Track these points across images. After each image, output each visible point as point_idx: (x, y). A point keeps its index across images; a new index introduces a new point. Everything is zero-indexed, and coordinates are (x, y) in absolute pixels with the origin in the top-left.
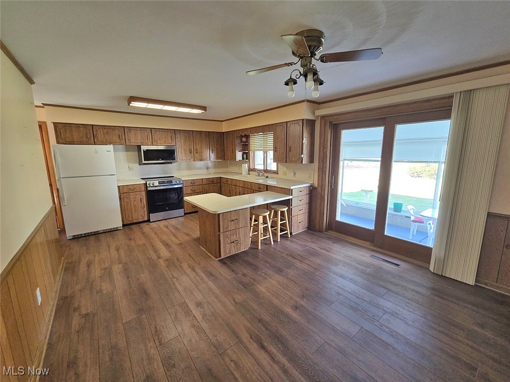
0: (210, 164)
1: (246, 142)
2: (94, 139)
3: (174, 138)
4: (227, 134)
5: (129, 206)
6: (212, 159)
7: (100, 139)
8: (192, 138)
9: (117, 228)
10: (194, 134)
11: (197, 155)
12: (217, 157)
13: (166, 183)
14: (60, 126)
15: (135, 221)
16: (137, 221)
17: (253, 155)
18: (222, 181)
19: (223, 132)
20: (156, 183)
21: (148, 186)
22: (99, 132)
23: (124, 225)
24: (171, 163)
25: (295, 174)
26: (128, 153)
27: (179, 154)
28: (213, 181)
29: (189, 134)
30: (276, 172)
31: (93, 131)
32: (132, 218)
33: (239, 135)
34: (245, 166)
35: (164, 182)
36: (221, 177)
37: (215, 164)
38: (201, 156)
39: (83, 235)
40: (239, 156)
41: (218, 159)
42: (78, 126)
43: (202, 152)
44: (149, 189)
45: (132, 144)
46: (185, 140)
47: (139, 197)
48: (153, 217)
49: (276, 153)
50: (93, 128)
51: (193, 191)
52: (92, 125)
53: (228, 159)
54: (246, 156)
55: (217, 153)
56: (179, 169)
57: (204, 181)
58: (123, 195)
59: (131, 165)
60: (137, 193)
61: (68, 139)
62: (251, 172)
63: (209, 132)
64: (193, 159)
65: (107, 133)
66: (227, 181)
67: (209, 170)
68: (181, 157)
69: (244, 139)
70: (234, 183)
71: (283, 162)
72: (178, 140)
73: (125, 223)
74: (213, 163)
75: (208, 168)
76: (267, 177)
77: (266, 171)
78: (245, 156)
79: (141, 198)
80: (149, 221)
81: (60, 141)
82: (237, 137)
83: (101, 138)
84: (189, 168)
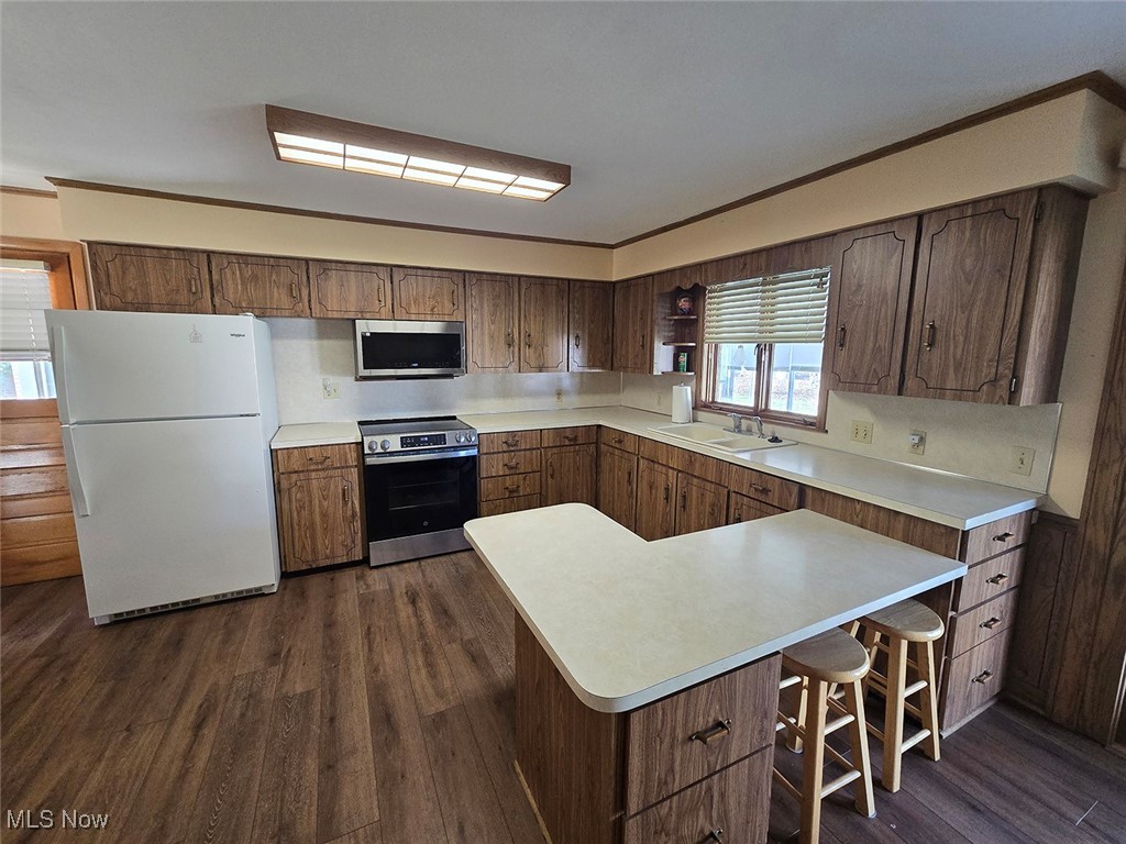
0: (567, 381)
1: (690, 312)
2: (213, 296)
3: (461, 299)
4: (628, 287)
5: (305, 513)
6: (574, 367)
7: (231, 297)
8: (516, 299)
9: (260, 589)
10: (524, 286)
11: (529, 352)
12: (589, 361)
13: (424, 443)
14: (107, 255)
15: (323, 563)
16: (328, 562)
17: (712, 356)
18: (605, 438)
19: (614, 283)
20: (394, 443)
21: (367, 451)
22: (229, 276)
23: (285, 575)
24: (451, 376)
25: (922, 440)
26: (326, 343)
27: (476, 348)
28: (575, 438)
29: (507, 286)
30: (818, 425)
31: (210, 272)
32: (314, 551)
33: (668, 290)
34: (684, 394)
35: (417, 441)
36: (599, 426)
37: (582, 383)
38: (541, 355)
39: (148, 612)
40: (663, 357)
41: (594, 366)
42: (163, 253)
43: (544, 344)
44: (370, 461)
45: (330, 315)
46: (496, 306)
47: (336, 487)
48: (382, 551)
49: (843, 353)
50: (209, 263)
51: (511, 468)
52: (209, 254)
53: (625, 368)
54: (689, 360)
55: (590, 346)
56: (474, 395)
57: (545, 438)
58: (290, 479)
59: (332, 380)
60: (331, 473)
61: (130, 297)
62: (702, 415)
63: (569, 280)
64: (514, 366)
65: (255, 278)
66: (620, 442)
67: (564, 398)
68: (478, 359)
69: (684, 304)
70: (645, 451)
71: (882, 391)
72: (474, 302)
73: (292, 569)
74: (578, 379)
75: (559, 394)
76: (775, 440)
77: (761, 414)
78: (683, 359)
79: (344, 490)
80: (366, 561)
81: (107, 300)
82: (661, 295)
83: (236, 292)
84: (505, 392)
